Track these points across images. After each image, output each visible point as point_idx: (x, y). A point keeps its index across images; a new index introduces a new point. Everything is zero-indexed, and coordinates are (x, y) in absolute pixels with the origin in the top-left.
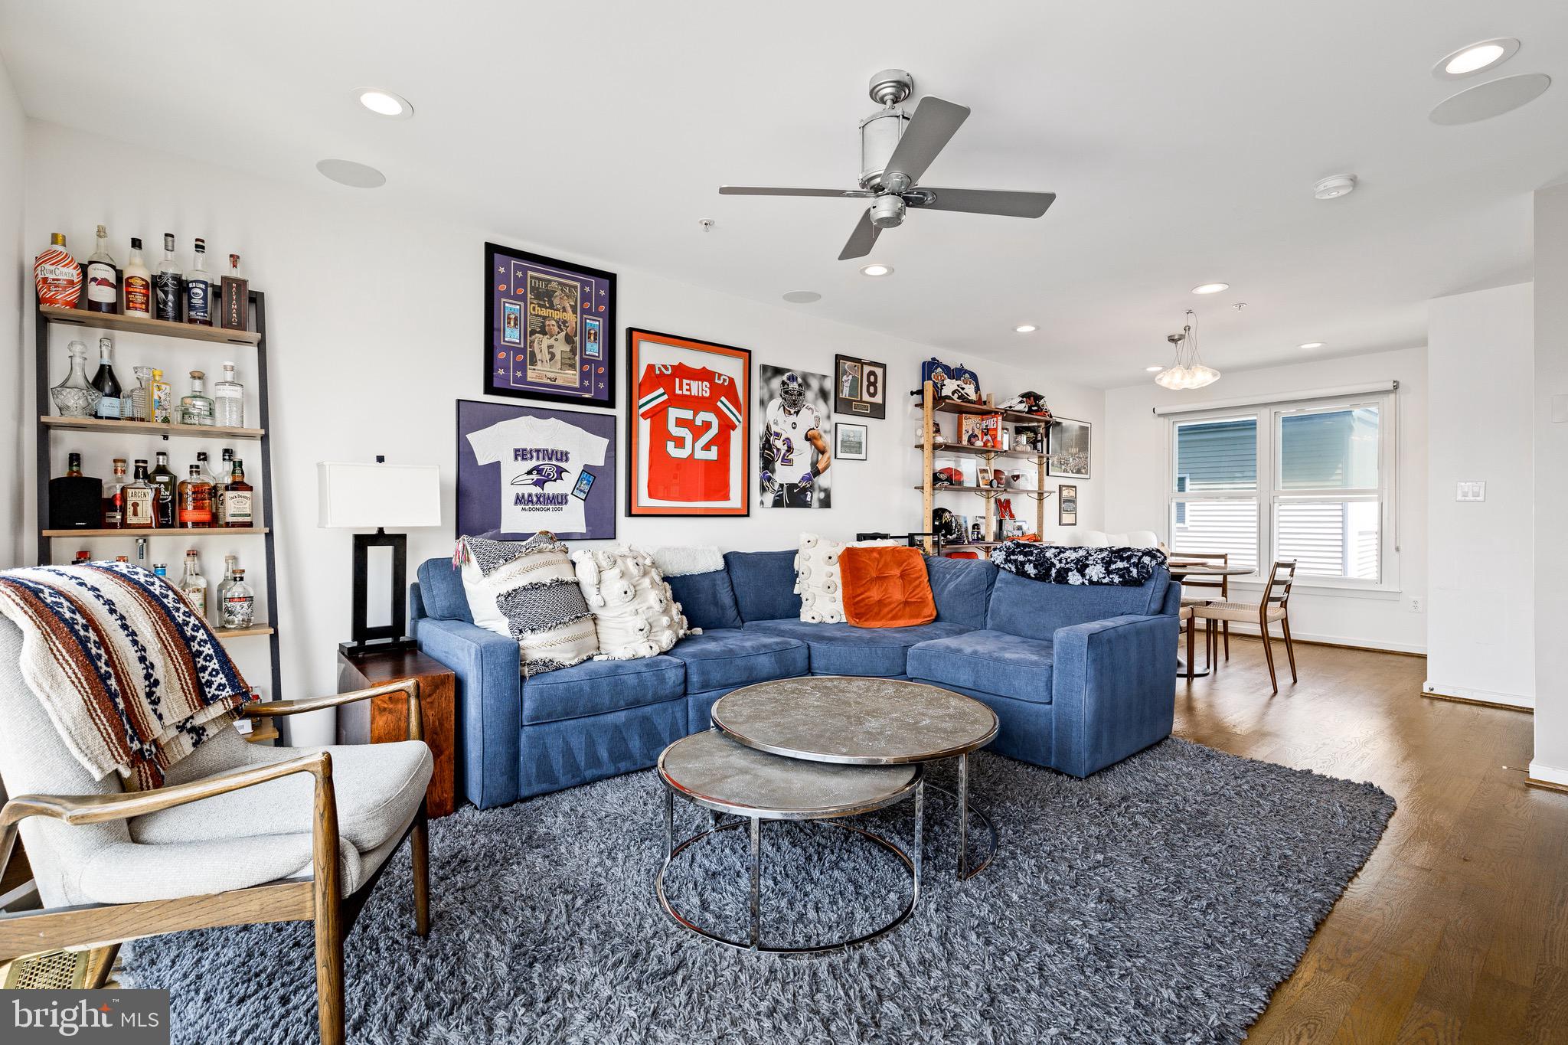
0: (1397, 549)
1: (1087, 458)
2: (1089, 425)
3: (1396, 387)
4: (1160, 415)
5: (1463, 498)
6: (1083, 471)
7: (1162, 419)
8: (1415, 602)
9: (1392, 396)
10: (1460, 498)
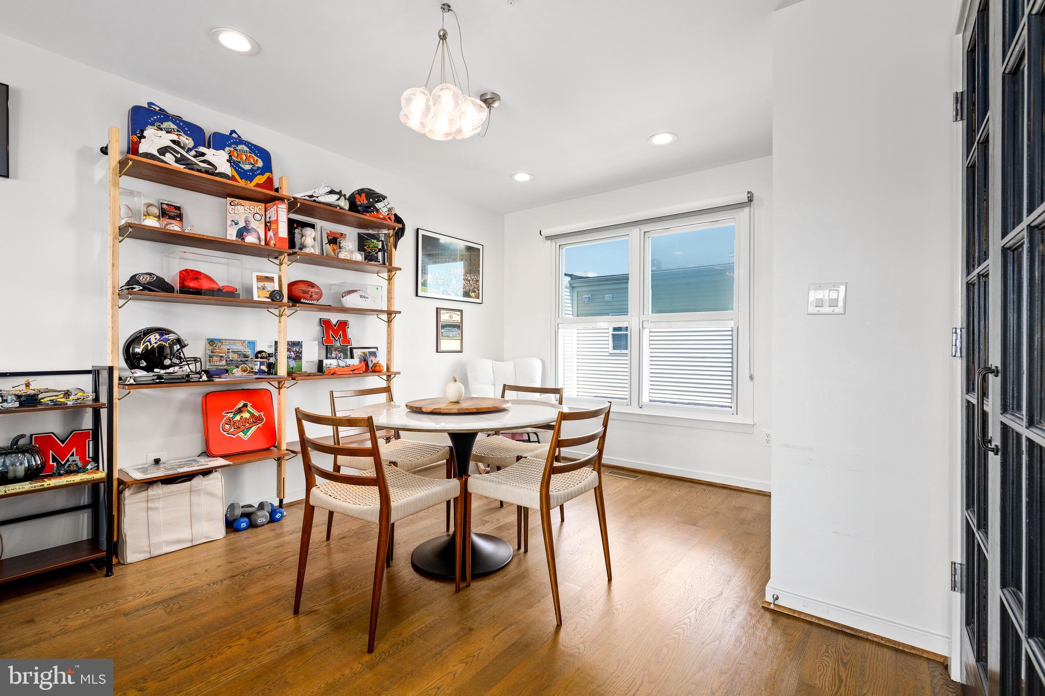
0: (751, 378)
1: (478, 281)
2: (480, 247)
3: (750, 200)
4: (548, 238)
5: (816, 310)
6: (473, 294)
7: (549, 242)
8: (768, 435)
9: (747, 210)
10: (812, 309)
